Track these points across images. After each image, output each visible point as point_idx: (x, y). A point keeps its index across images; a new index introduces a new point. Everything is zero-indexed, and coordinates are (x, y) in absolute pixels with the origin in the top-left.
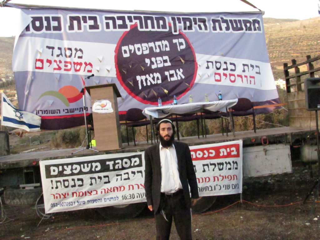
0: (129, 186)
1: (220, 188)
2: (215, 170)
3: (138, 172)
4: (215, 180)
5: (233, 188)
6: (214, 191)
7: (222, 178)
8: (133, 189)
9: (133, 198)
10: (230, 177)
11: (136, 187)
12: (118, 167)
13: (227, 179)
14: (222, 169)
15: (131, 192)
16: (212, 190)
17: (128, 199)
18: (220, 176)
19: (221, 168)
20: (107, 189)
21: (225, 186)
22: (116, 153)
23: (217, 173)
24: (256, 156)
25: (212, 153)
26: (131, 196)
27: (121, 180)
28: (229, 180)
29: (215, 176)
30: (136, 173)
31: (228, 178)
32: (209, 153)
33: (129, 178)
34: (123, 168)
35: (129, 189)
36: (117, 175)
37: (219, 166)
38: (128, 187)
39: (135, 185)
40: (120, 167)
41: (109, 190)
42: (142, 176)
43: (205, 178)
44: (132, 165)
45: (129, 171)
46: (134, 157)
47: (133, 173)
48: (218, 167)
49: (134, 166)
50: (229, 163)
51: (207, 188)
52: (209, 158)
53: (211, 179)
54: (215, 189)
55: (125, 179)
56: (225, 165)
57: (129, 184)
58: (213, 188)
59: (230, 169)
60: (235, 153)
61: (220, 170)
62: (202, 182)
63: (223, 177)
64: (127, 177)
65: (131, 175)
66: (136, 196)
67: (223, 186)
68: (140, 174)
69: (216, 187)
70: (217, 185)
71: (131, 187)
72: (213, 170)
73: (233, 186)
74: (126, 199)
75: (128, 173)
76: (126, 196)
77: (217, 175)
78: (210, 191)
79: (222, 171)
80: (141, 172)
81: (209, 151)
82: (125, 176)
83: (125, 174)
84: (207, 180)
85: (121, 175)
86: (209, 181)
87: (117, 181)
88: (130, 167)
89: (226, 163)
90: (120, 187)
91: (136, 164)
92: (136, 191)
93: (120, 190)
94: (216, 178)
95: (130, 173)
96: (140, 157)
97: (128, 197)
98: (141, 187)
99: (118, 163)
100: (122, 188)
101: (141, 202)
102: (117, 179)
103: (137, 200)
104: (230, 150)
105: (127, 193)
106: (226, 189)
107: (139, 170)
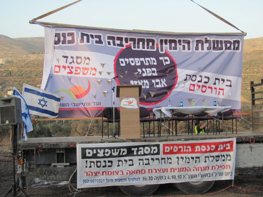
0: (149, 170)
1: (215, 175)
2: (213, 161)
3: (156, 159)
4: (212, 169)
5: (226, 174)
6: (211, 177)
7: (218, 167)
8: (152, 172)
9: (151, 180)
11: (154, 171)
12: (141, 153)
13: (221, 168)
15: (150, 175)
16: (210, 176)
17: (147, 180)
18: (216, 165)
19: (217, 159)
20: (132, 171)
21: (219, 173)
22: (139, 142)
23: (215, 163)
24: (244, 151)
25: (213, 148)
26: (150, 178)
27: (143, 164)
28: (222, 169)
29: (213, 165)
30: (155, 160)
31: (222, 167)
32: (211, 148)
33: (149, 164)
34: (145, 154)
35: (149, 173)
36: (139, 160)
37: (217, 158)
38: (148, 170)
39: (154, 169)
40: (142, 153)
41: (133, 172)
42: (159, 163)
43: (205, 167)
44: (152, 152)
45: (149, 157)
46: (154, 146)
47: (153, 159)
48: (216, 159)
49: (154, 154)
50: (224, 156)
51: (207, 174)
52: (210, 151)
53: (210, 168)
54: (212, 176)
55: (146, 164)
56: (220, 157)
57: (149, 169)
58: (211, 175)
59: (224, 160)
60: (229, 148)
62: (203, 170)
63: (218, 166)
64: (148, 163)
65: (151, 161)
66: (153, 179)
68: (157, 161)
69: (213, 174)
70: (214, 173)
71: (150, 171)
72: (212, 161)
73: (226, 173)
74: (146, 180)
75: (148, 159)
76: (146, 177)
79: (218, 162)
80: (158, 159)
81: (211, 146)
82: (146, 162)
83: (146, 159)
84: (207, 169)
85: (142, 160)
86: (208, 170)
87: (139, 165)
88: (150, 154)
89: (221, 155)
90: (142, 171)
91: (155, 152)
92: (154, 175)
93: (142, 173)
94: (214, 167)
95: (150, 159)
96: (158, 146)
97: (147, 179)
98: (158, 171)
99: (141, 150)
100: (143, 171)
101: (157, 184)
102: (139, 163)
103: (154, 182)
104: (226, 145)
105: (147, 175)
106: (220, 175)
107: (157, 158)
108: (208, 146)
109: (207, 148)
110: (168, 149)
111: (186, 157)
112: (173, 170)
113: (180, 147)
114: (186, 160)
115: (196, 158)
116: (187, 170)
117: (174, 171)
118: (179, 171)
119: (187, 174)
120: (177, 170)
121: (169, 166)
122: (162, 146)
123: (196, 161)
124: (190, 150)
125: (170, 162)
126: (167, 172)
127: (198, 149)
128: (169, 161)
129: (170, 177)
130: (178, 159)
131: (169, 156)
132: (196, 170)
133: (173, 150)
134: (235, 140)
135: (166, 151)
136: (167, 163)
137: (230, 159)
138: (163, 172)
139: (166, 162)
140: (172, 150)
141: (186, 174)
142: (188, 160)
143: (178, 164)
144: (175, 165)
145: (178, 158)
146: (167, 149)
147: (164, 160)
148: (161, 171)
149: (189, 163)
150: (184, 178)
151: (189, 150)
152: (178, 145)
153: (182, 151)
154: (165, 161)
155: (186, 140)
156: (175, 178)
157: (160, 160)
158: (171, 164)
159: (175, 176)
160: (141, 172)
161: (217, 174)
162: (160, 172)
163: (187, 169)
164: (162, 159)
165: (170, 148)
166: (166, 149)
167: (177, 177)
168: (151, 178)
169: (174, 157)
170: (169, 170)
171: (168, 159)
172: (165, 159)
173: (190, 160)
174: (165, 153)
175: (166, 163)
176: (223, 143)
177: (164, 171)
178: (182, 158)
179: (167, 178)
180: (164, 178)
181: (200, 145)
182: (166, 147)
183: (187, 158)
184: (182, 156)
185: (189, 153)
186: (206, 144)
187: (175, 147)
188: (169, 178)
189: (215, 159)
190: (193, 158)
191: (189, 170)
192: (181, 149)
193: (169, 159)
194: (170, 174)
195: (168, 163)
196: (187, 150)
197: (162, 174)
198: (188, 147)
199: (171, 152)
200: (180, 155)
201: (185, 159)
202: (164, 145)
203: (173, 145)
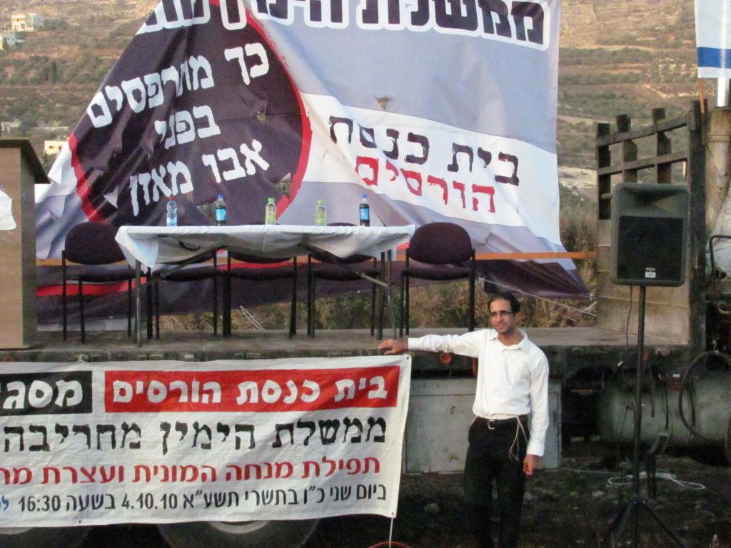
0: (46, 470)
1: (320, 497)
2: (310, 441)
3: (77, 429)
4: (306, 474)
5: (361, 494)
6: (301, 505)
7: (329, 466)
8: (57, 480)
9: (55, 510)
10: (354, 464)
11: (66, 475)
12: (14, 404)
13: (345, 470)
14: (333, 440)
15: (52, 490)
16: (296, 502)
17: (38, 510)
18: (324, 460)
19: (329, 436)
21: (335, 491)
22: (8, 360)
23: (316, 450)
25: (310, 392)
26: (50, 502)
27: (22, 448)
28: (349, 473)
29: (309, 459)
30: (71, 432)
31: (349, 466)
32: (302, 390)
33: (45, 447)
34: (29, 410)
35: (46, 481)
36: (8, 430)
37: (324, 429)
38: (42, 472)
39: (65, 468)
40: (20, 405)
42: (89, 443)
43: (277, 464)
44: (59, 402)
45: (49, 421)
46: (69, 377)
47: (62, 430)
48: (322, 433)
49: (65, 410)
50: (357, 422)
51: (281, 495)
52: (298, 405)
53: (295, 468)
54: (305, 501)
55: (33, 448)
56: (342, 427)
57: (44, 465)
58: (300, 497)
59: (356, 440)
60: (380, 393)
61: (326, 441)
62: (265, 477)
63: (333, 463)
64: (41, 443)
65: (53, 437)
66: (63, 504)
67: (332, 489)
68: (82, 436)
69: (309, 494)
70: (312, 488)
71: (51, 473)
72: (306, 443)
73: (362, 490)
74: (33, 509)
75: (43, 429)
76: (32, 500)
77: (316, 457)
78: (290, 504)
79: (331, 446)
80: (85, 430)
81: (302, 383)
82: (32, 438)
83: (33, 429)
84: (285, 471)
85: (19, 431)
86: (288, 475)
87: (7, 449)
88: (51, 409)
89: (347, 421)
90: (17, 472)
91: (72, 402)
92: (66, 489)
93: (16, 481)
94: (312, 469)
95: (50, 428)
96: (85, 378)
97: (38, 505)
98: (81, 476)
99: (15, 393)
100: (23, 475)
101: (77, 524)
102: (7, 442)
103: (66, 518)
104: (368, 382)
105: (37, 491)
106: (337, 499)
107: (80, 423)
108: (290, 383)
109: (286, 392)
110: (125, 391)
111: (196, 425)
112: (143, 472)
113: (175, 384)
114: (196, 436)
115: (239, 428)
116: (199, 478)
117: (148, 479)
118: (166, 479)
119: (199, 492)
120: (161, 472)
121: (130, 459)
122: (103, 378)
123: (238, 441)
124: (217, 398)
125: (136, 441)
126: (121, 479)
127: (249, 392)
128: (132, 436)
129: (133, 501)
130: (164, 432)
131: (131, 418)
132: (239, 477)
133: (144, 395)
134: (406, 363)
135: (117, 398)
136: (123, 446)
137: (380, 434)
138: (105, 480)
139: (119, 439)
140: (140, 395)
141: (194, 494)
142: (203, 434)
143: (165, 451)
144: (151, 455)
145: (165, 427)
146: (123, 392)
147: (109, 434)
148: (98, 476)
149: (207, 447)
150: (185, 506)
151: (211, 398)
152: (165, 377)
153: (183, 399)
154: (113, 436)
155: (201, 357)
156: (149, 505)
157: (94, 432)
158: (136, 451)
159: (149, 497)
160: (12, 478)
161: (327, 492)
162: (93, 480)
163: (201, 471)
164: (102, 429)
165: (134, 386)
166: (117, 392)
167: (159, 503)
168: (53, 504)
169: (150, 423)
170: (129, 473)
171: (126, 428)
172: (112, 428)
173: (213, 435)
174: (112, 406)
175: (118, 444)
176: (356, 374)
177: (108, 476)
178: (181, 427)
179: (118, 503)
180: (107, 501)
181: (260, 377)
182: (118, 385)
183: (200, 427)
184: (182, 421)
185: (211, 407)
186: (281, 377)
187: (155, 384)
188: (126, 504)
189: (317, 432)
190: (224, 429)
191: (209, 476)
192: (177, 393)
193: (132, 428)
194: (134, 490)
195: (127, 445)
196: (205, 399)
197: (99, 488)
198: (207, 386)
199: (140, 404)
200: (172, 417)
201: (191, 431)
202: (111, 377)
203: (147, 376)
